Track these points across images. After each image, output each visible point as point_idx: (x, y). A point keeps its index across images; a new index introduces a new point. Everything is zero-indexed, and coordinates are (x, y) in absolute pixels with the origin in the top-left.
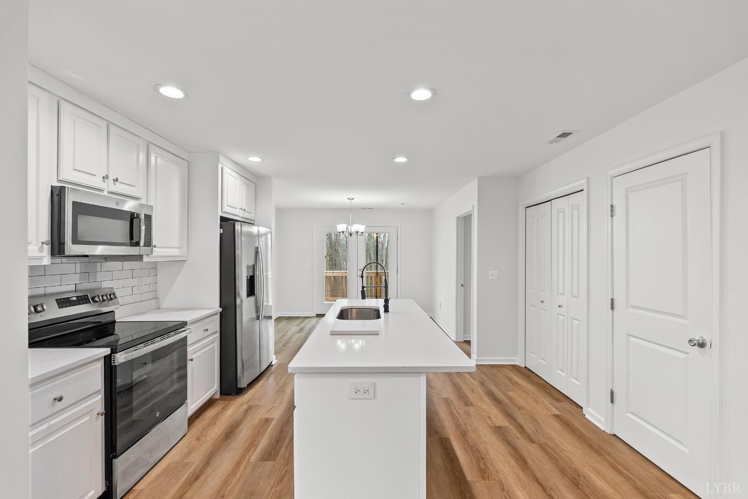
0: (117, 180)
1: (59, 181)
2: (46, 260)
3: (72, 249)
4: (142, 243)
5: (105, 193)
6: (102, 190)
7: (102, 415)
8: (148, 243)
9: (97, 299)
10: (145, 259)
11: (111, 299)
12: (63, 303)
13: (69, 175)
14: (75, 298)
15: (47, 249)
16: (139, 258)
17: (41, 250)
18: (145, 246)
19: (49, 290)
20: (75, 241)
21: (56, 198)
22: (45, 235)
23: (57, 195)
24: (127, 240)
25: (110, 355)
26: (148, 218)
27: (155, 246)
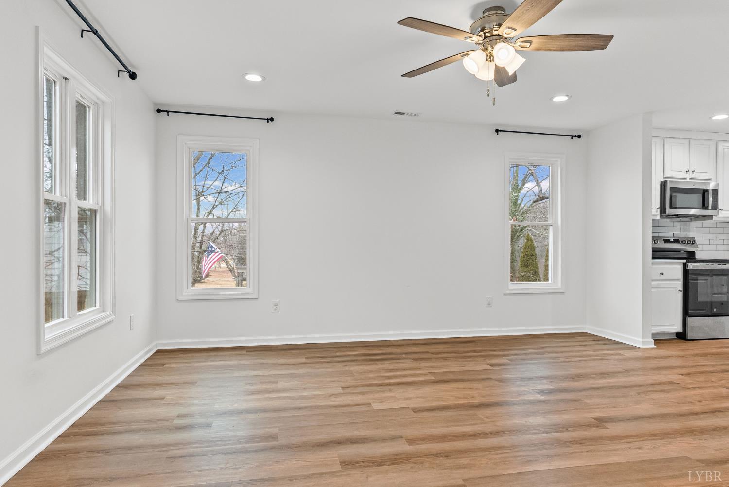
0: (694, 171)
1: (664, 178)
2: (659, 217)
3: (669, 211)
4: (710, 207)
5: (688, 180)
6: (686, 179)
7: (681, 291)
8: (715, 207)
9: (684, 242)
10: (714, 218)
11: (693, 244)
12: (667, 241)
13: (669, 174)
14: (672, 240)
15: (659, 211)
16: (710, 217)
17: (656, 212)
18: (712, 209)
19: (660, 235)
20: (671, 207)
21: (663, 187)
22: (658, 205)
23: (663, 185)
24: (701, 205)
25: (686, 263)
26: (715, 192)
27: (722, 210)
